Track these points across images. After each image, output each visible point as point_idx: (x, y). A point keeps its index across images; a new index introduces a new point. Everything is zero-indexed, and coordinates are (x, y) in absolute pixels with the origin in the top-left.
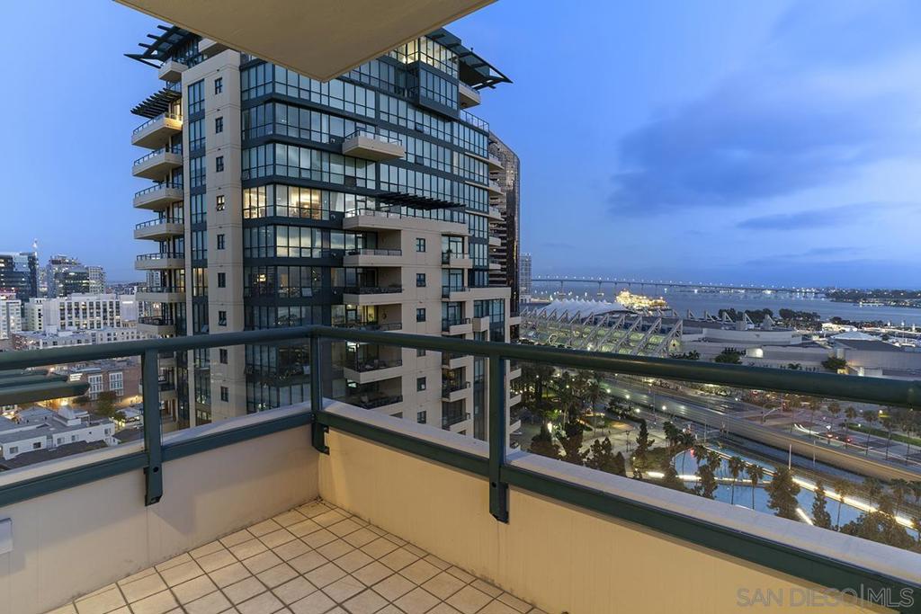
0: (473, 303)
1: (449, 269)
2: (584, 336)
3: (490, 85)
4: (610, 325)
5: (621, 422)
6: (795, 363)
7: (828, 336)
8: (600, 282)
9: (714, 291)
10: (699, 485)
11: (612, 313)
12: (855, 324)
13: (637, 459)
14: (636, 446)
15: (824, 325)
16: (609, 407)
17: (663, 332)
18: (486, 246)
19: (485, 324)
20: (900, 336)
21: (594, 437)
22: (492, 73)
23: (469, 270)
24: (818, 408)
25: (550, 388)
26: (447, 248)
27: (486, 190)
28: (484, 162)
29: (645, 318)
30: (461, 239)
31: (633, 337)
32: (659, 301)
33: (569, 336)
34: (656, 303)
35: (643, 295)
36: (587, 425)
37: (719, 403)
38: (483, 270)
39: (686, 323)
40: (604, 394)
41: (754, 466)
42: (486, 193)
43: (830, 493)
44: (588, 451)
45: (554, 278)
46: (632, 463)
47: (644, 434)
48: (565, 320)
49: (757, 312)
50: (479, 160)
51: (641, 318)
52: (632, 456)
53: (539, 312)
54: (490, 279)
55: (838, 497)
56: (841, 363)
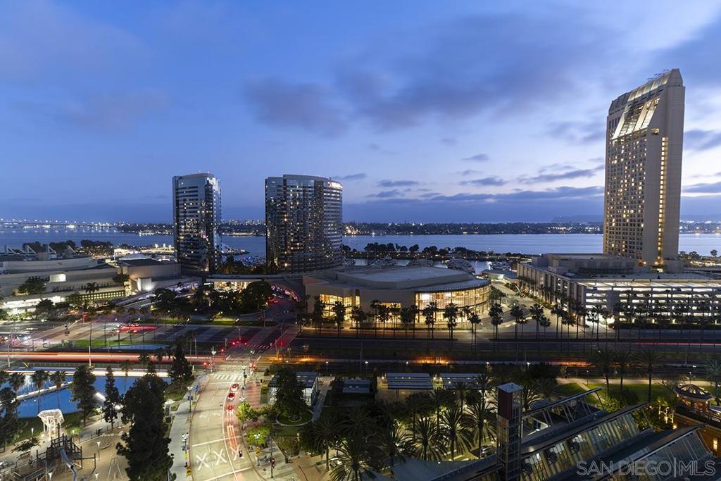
6: (92, 282)
7: (117, 258)
12: (136, 248)
15: (116, 251)
20: (163, 254)
49: (60, 244)
56: (126, 278)
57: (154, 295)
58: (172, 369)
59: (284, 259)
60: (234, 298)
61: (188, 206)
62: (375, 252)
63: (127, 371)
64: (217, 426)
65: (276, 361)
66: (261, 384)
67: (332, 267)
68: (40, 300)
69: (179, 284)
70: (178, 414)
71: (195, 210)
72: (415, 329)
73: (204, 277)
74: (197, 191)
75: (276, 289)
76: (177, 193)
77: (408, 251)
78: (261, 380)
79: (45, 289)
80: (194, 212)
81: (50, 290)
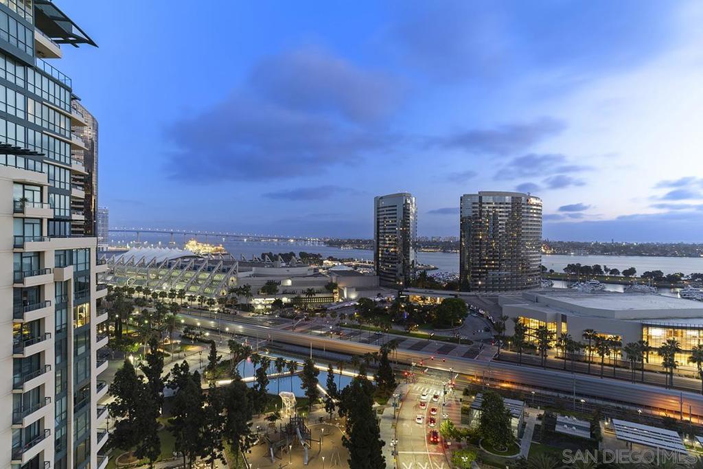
0: (53, 253)
1: (24, 218)
2: (160, 278)
3: (73, 43)
4: (182, 268)
5: (194, 345)
6: (310, 288)
7: (327, 269)
8: (172, 233)
9: (258, 240)
10: (257, 383)
11: (184, 257)
12: (340, 261)
13: (209, 373)
14: (207, 363)
15: (324, 262)
16: (183, 334)
17: (224, 271)
18: (68, 198)
19: (68, 273)
20: (361, 266)
21: (172, 361)
22: (75, 31)
23: (49, 220)
24: (325, 316)
25: (129, 325)
26: (21, 196)
27: (68, 143)
28: (66, 116)
29: (210, 261)
30: (39, 189)
31: (201, 276)
32: (219, 248)
33: (146, 278)
34: (217, 250)
35: (207, 244)
36: (166, 352)
37: (266, 320)
38: (65, 221)
39: (241, 263)
40: (179, 325)
41: (292, 362)
42: (68, 146)
43: (336, 371)
44: (169, 375)
45: (130, 229)
46: (205, 376)
47: (213, 352)
48: (142, 265)
49: (286, 254)
50: (60, 113)
51: (207, 262)
52: (205, 371)
53: (117, 258)
54: (72, 229)
55: (339, 371)
56: (335, 286)
57: (357, 304)
58: (378, 375)
59: (477, 277)
60: (428, 312)
61: (388, 223)
62: (577, 274)
63: (341, 370)
64: (420, 438)
65: (474, 381)
66: (461, 403)
67: (529, 288)
68: (274, 299)
69: (379, 295)
70: (384, 417)
71: (394, 227)
72: (643, 370)
73: (400, 289)
74: (396, 210)
75: (469, 306)
76: (378, 212)
77: (621, 275)
78: (461, 399)
79: (278, 291)
80: (393, 229)
81: (281, 292)
